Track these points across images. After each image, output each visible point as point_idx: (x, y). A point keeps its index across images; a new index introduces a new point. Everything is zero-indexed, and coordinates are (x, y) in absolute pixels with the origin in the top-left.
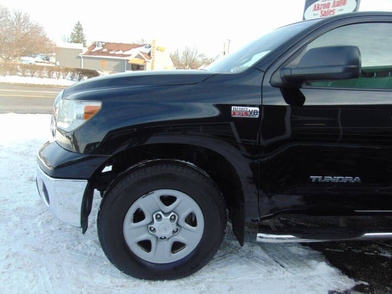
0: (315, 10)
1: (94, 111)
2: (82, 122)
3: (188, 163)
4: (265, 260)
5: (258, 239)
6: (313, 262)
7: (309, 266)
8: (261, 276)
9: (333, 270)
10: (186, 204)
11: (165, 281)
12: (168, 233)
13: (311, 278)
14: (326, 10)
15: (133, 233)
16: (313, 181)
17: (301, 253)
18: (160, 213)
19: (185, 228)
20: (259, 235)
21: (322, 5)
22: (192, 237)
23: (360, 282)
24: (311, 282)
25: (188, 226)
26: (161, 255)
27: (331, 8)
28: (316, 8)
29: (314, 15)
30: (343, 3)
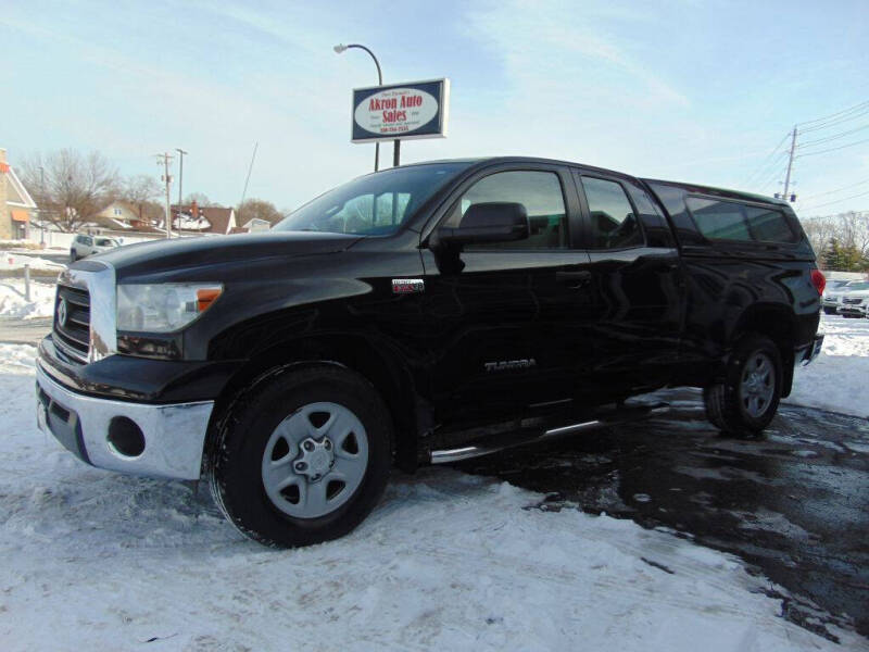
0: (372, 108)
1: (212, 297)
2: (194, 316)
3: (336, 363)
4: (437, 497)
5: (434, 460)
6: (494, 487)
7: (492, 492)
8: (442, 512)
9: (517, 489)
10: (343, 421)
11: (324, 544)
12: (322, 468)
13: (498, 501)
14: (392, 110)
15: (274, 476)
16: (489, 369)
17: (475, 481)
18: (310, 440)
19: (344, 459)
20: (434, 453)
21: (383, 101)
22: (353, 470)
23: (549, 494)
24: (501, 505)
25: (346, 454)
26: (313, 505)
27: (399, 109)
28: (375, 106)
29: (373, 118)
30: (419, 101)
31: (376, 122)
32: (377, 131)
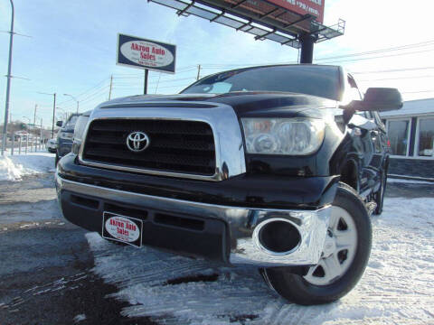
0: (133, 48)
14: (146, 53)
21: (140, 46)
27: (150, 53)
28: (135, 47)
29: (134, 54)
30: (163, 53)
31: (136, 57)
32: (137, 62)
